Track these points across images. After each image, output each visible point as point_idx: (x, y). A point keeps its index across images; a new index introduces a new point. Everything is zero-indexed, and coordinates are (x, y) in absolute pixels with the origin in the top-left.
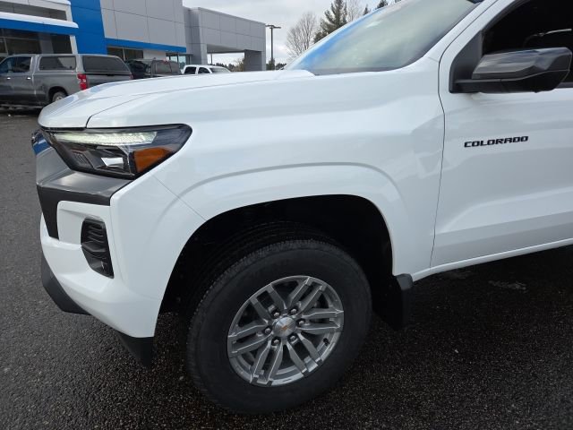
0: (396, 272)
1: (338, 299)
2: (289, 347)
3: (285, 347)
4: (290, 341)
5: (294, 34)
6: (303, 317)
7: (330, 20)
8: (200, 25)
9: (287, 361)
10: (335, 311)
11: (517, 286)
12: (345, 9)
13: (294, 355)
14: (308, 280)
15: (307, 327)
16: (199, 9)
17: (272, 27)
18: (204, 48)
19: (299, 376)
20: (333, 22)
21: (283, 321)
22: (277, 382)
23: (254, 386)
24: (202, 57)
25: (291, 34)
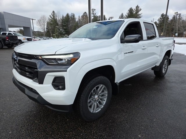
0: (115, 82)
1: (107, 90)
2: (98, 103)
3: (97, 103)
4: (97, 101)
5: (39, 22)
6: (100, 95)
7: (52, 18)
8: (5, 17)
9: (98, 107)
10: (106, 92)
11: (130, 85)
12: (56, 15)
13: (99, 105)
14: (102, 85)
15: (100, 97)
16: (4, 12)
17: (32, 19)
18: (7, 26)
19: (100, 109)
20: (52, 19)
21: (96, 97)
22: (96, 112)
23: (93, 113)
24: (7, 29)
25: (38, 22)
